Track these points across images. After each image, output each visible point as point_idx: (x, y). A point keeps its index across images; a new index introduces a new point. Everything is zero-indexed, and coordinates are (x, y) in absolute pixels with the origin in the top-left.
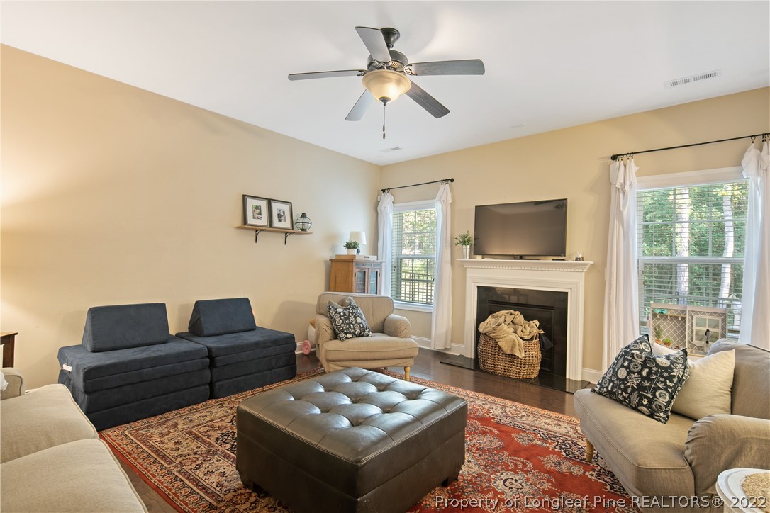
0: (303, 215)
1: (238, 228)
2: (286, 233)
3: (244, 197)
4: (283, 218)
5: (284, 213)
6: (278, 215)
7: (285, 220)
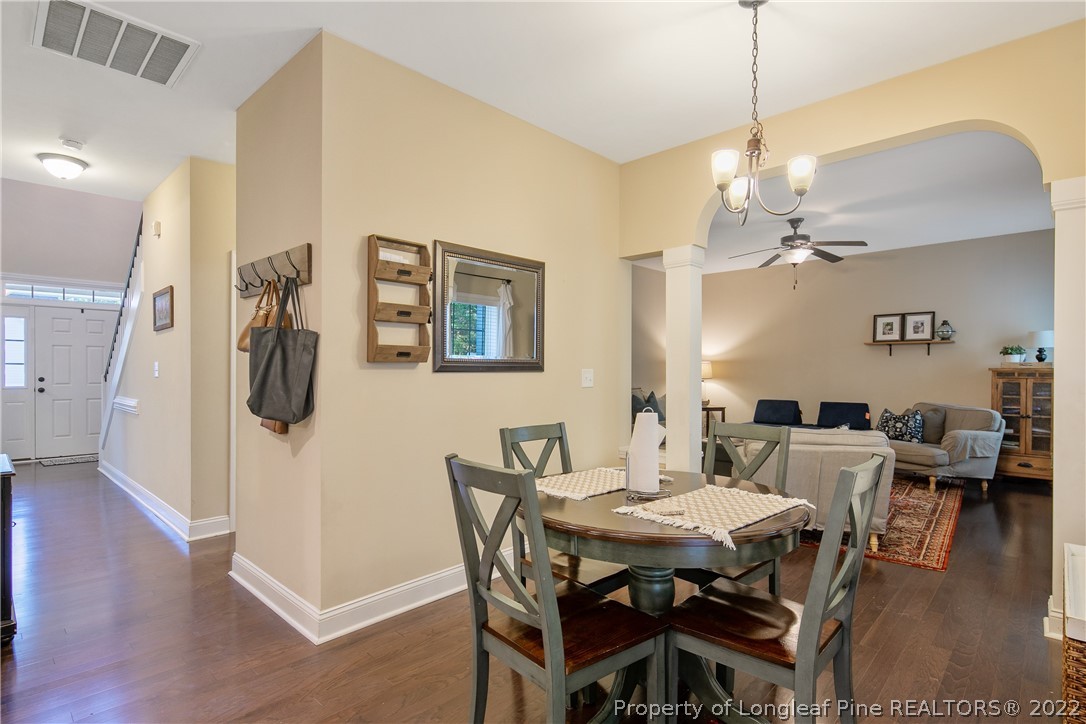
1: (869, 344)
2: (927, 342)
3: (876, 317)
4: (921, 329)
5: (922, 324)
6: (914, 327)
7: (923, 331)
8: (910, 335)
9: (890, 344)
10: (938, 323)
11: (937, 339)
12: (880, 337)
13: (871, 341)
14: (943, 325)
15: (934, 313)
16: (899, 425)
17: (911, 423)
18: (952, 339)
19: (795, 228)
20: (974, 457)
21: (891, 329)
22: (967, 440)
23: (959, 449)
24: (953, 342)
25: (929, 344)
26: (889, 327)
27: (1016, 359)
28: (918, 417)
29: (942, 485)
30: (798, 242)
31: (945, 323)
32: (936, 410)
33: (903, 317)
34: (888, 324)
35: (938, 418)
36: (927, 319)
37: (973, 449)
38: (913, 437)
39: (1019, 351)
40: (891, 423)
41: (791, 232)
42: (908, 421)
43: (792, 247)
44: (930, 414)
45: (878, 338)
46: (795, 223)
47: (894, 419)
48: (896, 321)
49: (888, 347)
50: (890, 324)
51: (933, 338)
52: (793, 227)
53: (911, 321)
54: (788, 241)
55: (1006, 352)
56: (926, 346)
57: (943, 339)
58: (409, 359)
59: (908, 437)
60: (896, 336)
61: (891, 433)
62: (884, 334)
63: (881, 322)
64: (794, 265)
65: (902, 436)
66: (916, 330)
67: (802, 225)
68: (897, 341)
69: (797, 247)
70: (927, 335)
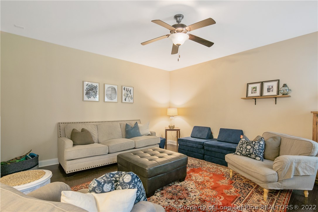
4: (271, 90)
5: (272, 87)
6: (268, 89)
7: (272, 91)
8: (266, 93)
9: (255, 99)
10: (281, 85)
11: (280, 95)
12: (250, 95)
13: (245, 97)
14: (283, 86)
15: (279, 80)
16: (249, 147)
17: (256, 146)
18: (289, 95)
20: (297, 175)
21: (256, 90)
22: (292, 163)
23: (286, 170)
24: (289, 96)
25: (276, 98)
26: (255, 89)
28: (262, 143)
29: (273, 193)
30: (180, 29)
31: (285, 85)
32: (274, 138)
33: (262, 83)
34: (254, 88)
35: (275, 144)
36: (275, 84)
37: (297, 170)
38: (256, 156)
40: (245, 145)
41: (175, 23)
42: (254, 145)
44: (270, 140)
45: (249, 96)
47: (247, 143)
48: (258, 86)
49: (254, 100)
50: (255, 88)
51: (278, 94)
53: (266, 85)
56: (274, 99)
57: (283, 94)
59: (253, 156)
60: (258, 94)
61: (244, 152)
62: (252, 93)
63: (251, 87)
65: (250, 154)
68: (258, 96)
70: (274, 93)
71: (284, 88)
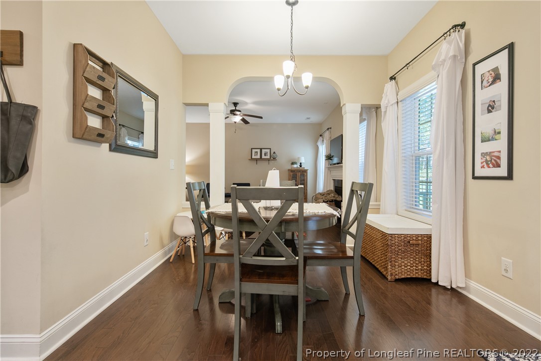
0: (274, 153)
1: (250, 160)
2: (269, 160)
3: (252, 149)
5: (267, 153)
7: (267, 155)
8: (263, 157)
9: (257, 160)
10: (272, 153)
11: (272, 159)
12: (253, 157)
13: (250, 158)
15: (271, 149)
18: (277, 159)
19: (236, 107)
21: (257, 154)
27: (295, 166)
30: (237, 113)
33: (261, 149)
34: (256, 152)
36: (268, 151)
39: (296, 164)
41: (234, 108)
43: (235, 114)
45: (253, 158)
46: (235, 104)
48: (259, 151)
51: (270, 158)
52: (235, 106)
53: (263, 151)
54: (233, 112)
55: (293, 164)
57: (274, 159)
58: (103, 139)
60: (258, 157)
62: (255, 156)
63: (254, 151)
64: (235, 122)
66: (265, 154)
67: (238, 106)
68: (259, 159)
69: (237, 115)
70: (268, 157)
71: (274, 155)
